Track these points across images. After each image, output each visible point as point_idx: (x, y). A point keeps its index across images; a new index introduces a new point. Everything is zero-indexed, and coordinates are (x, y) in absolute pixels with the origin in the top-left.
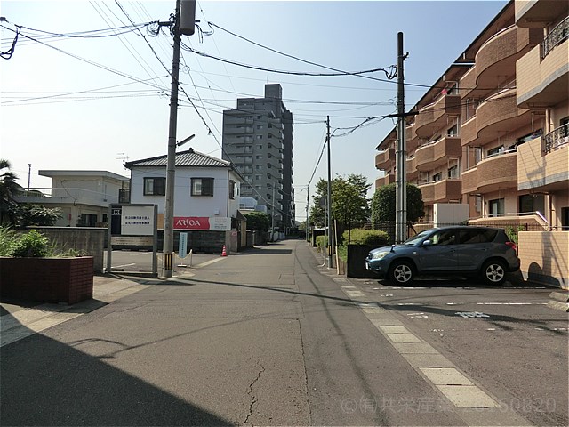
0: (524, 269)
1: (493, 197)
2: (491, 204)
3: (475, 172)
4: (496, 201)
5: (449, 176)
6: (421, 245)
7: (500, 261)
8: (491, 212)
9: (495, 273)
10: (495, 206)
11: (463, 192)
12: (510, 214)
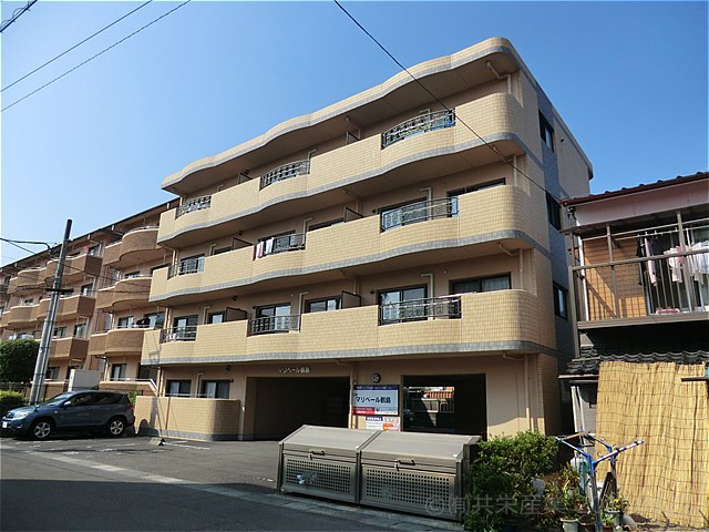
0: (137, 425)
1: (117, 362)
2: (114, 366)
3: (104, 337)
4: (120, 365)
5: (75, 333)
6: (62, 406)
7: (123, 418)
8: (112, 376)
9: (117, 427)
10: (118, 369)
11: (89, 353)
12: (129, 379)
